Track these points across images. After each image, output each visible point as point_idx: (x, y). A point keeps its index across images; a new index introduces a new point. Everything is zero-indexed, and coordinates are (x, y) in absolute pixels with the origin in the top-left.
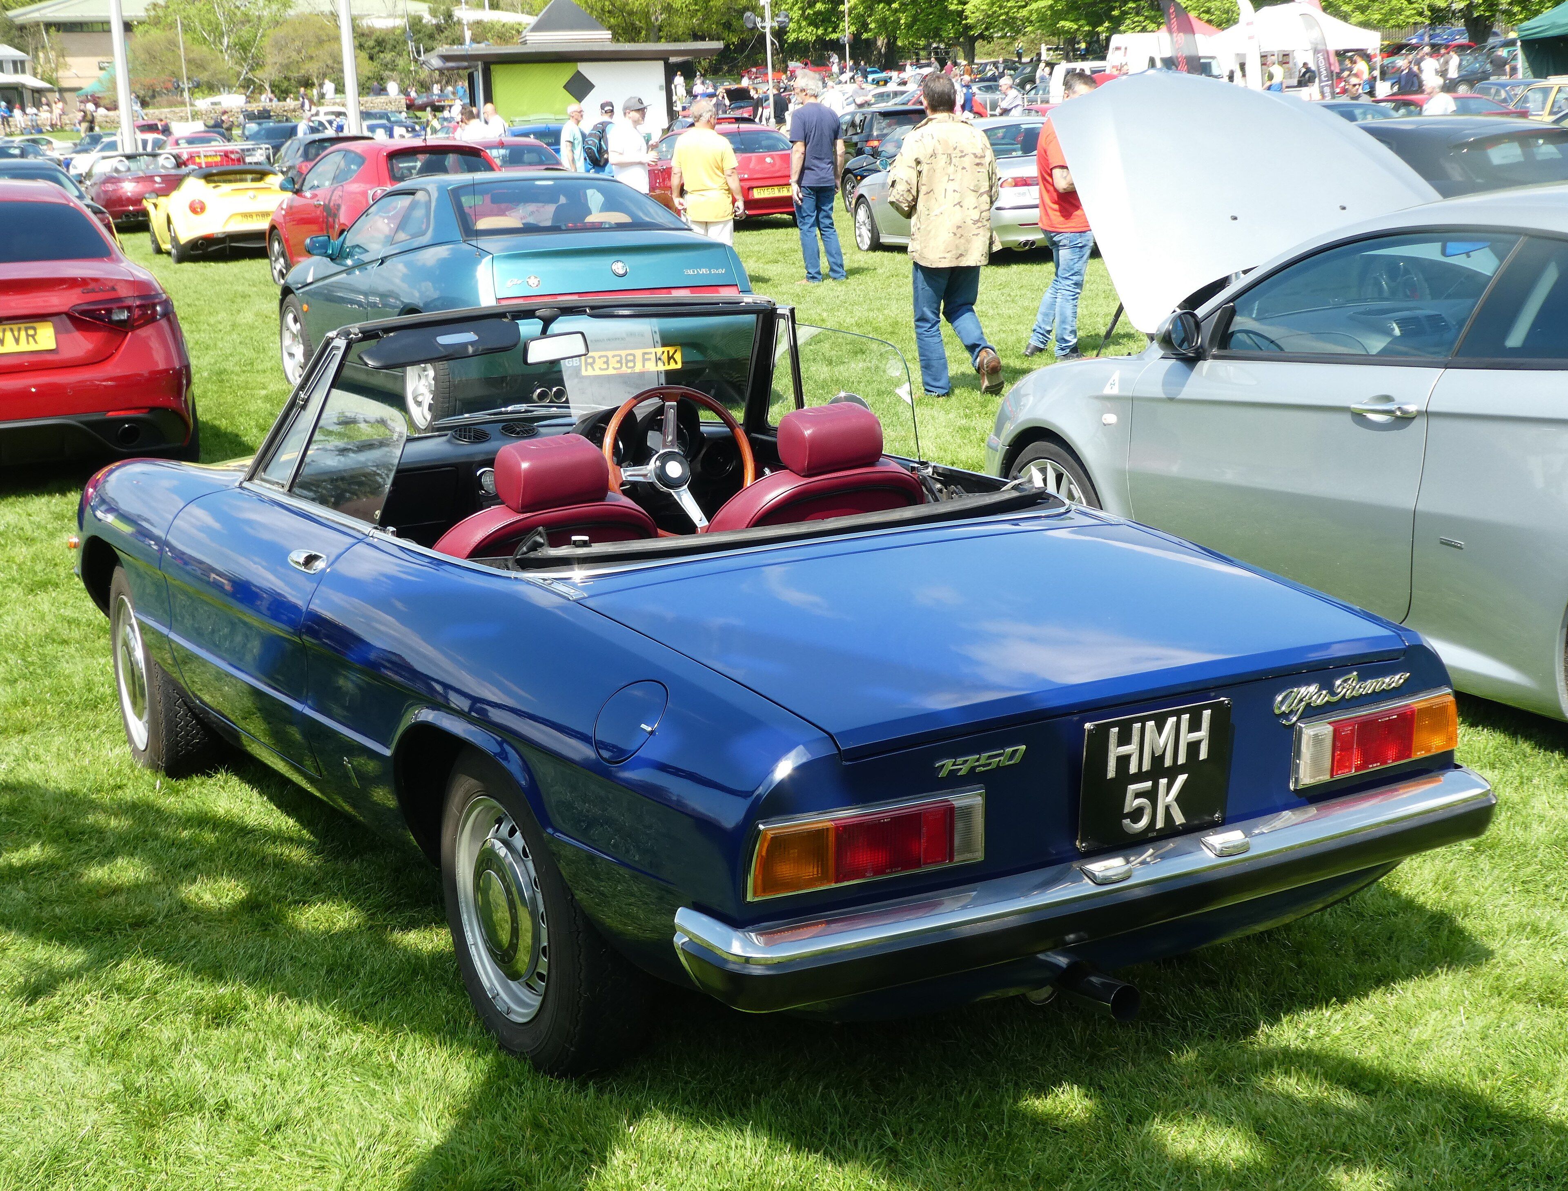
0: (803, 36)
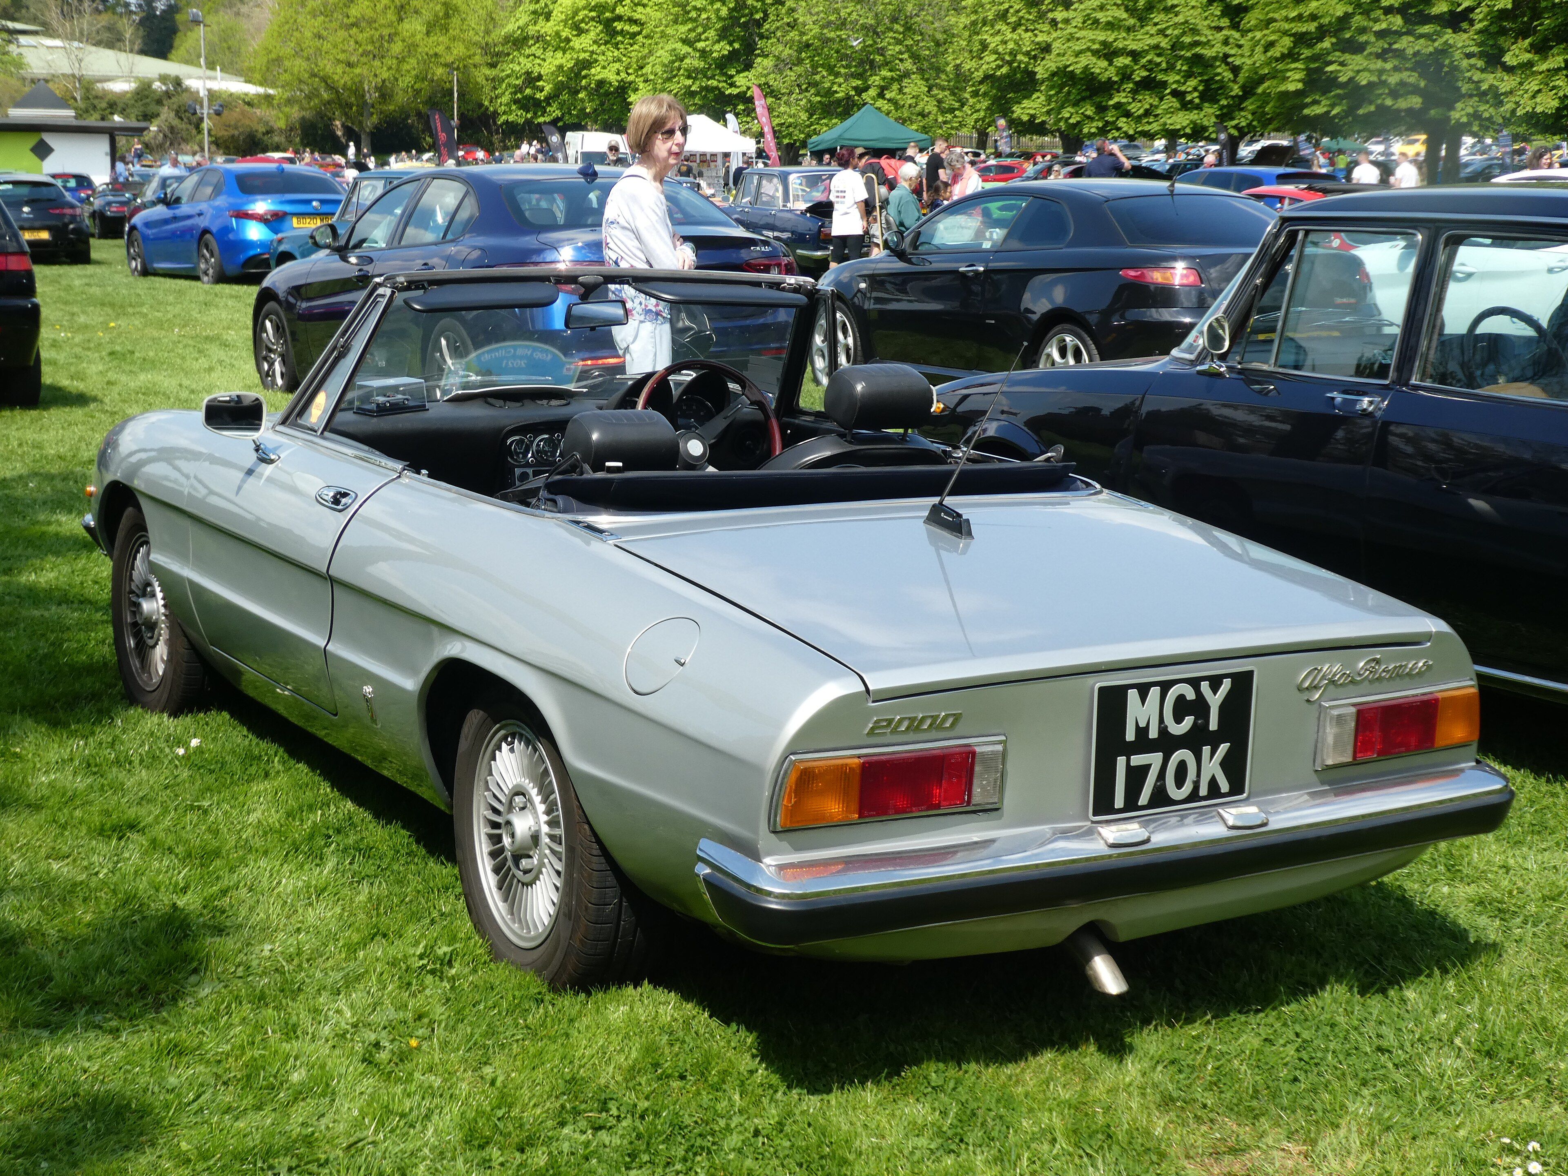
0: (511, 118)
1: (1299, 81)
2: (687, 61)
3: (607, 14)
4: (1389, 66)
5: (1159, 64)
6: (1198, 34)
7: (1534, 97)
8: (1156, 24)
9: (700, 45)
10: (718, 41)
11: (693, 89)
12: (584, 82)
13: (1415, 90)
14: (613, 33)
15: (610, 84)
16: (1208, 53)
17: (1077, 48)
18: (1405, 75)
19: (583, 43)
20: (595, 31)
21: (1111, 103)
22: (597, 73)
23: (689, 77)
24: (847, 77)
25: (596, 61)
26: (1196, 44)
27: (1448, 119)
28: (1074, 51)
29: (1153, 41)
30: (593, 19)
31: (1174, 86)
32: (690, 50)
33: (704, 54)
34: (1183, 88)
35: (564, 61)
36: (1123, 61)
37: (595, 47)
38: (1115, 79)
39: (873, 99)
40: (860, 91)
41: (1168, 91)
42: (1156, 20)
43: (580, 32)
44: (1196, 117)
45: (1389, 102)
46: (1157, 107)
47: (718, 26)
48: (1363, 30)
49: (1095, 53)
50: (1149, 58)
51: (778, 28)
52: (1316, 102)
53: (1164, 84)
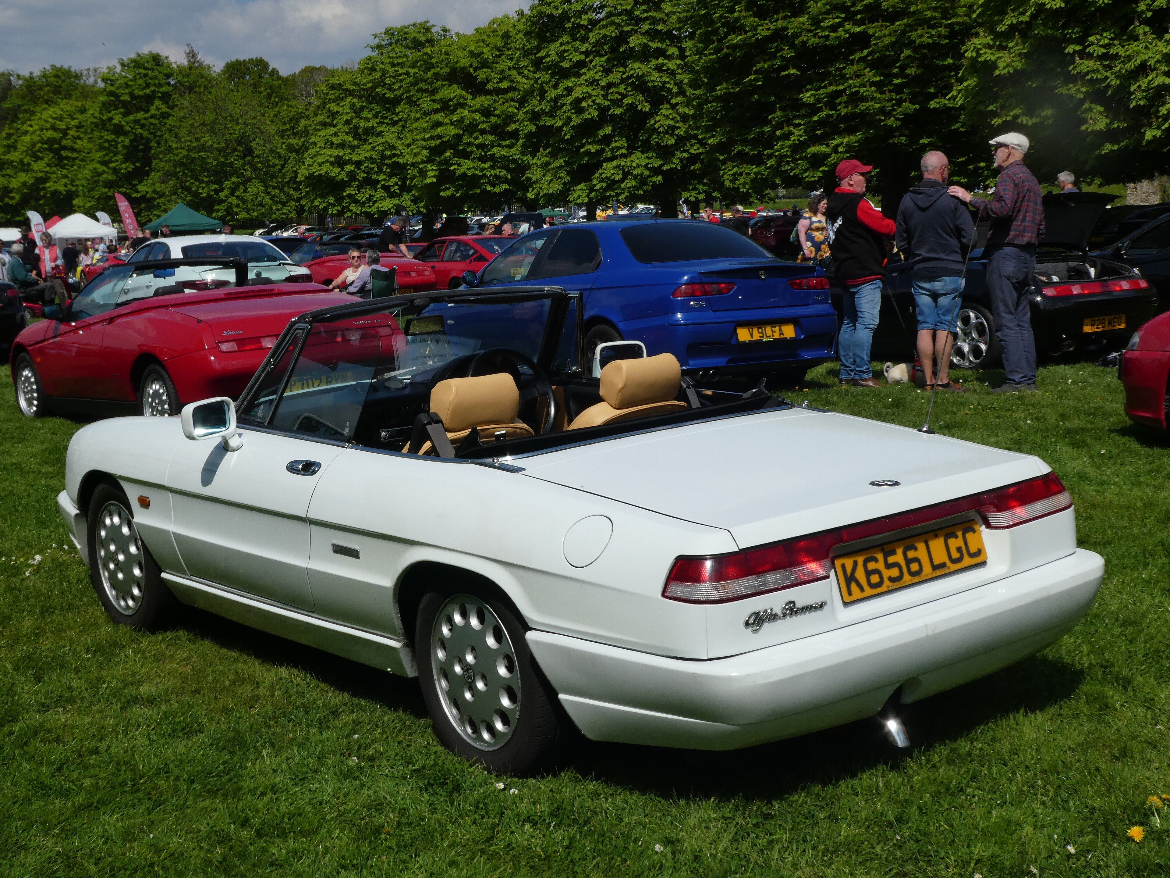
1: (434, 177)
2: (104, 176)
3: (55, 146)
4: (486, 166)
5: (373, 169)
6: (395, 150)
7: (549, 184)
8: (370, 144)
9: (113, 165)
10: (125, 162)
11: (109, 194)
12: (42, 193)
13: (506, 181)
14: (61, 159)
15: (60, 193)
16: (401, 161)
17: (320, 161)
18: (497, 171)
19: (39, 166)
20: (48, 157)
21: (345, 194)
22: (51, 186)
23: (105, 187)
24: (208, 183)
25: (50, 178)
26: (395, 155)
27: (527, 197)
28: (319, 163)
29: (368, 155)
30: (45, 149)
31: (383, 183)
32: (105, 168)
33: (115, 171)
34: (388, 184)
35: (26, 179)
36: (350, 168)
37: (48, 169)
38: (345, 179)
39: (226, 196)
40: (217, 192)
41: (379, 186)
42: (370, 141)
43: (37, 159)
44: (397, 202)
45: (489, 188)
46: (373, 196)
47: (125, 152)
48: (469, 144)
49: (332, 164)
50: (366, 165)
51: (160, 152)
52: (447, 189)
53: (378, 182)
